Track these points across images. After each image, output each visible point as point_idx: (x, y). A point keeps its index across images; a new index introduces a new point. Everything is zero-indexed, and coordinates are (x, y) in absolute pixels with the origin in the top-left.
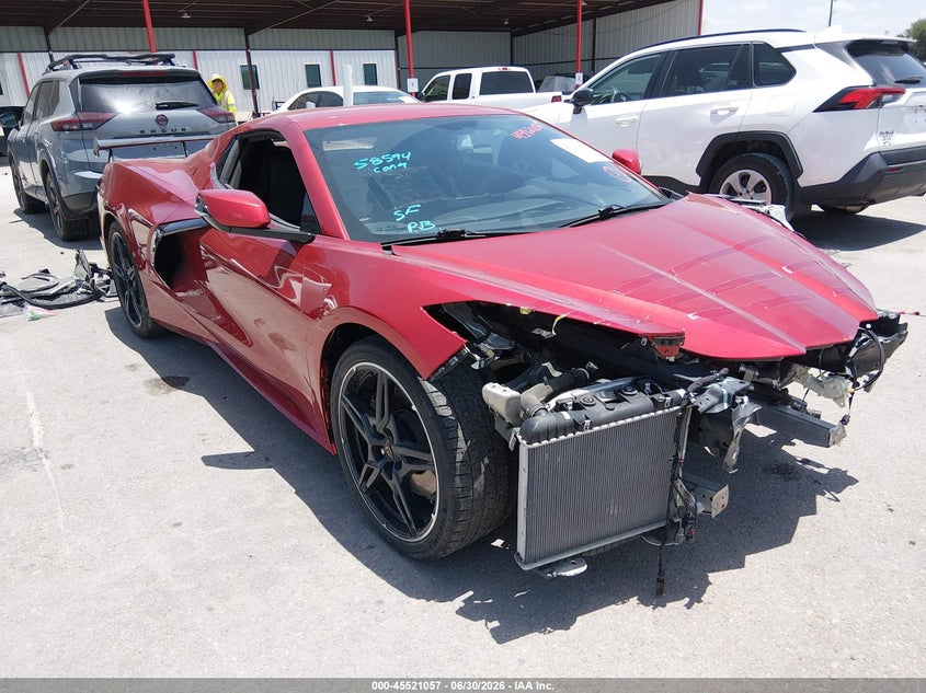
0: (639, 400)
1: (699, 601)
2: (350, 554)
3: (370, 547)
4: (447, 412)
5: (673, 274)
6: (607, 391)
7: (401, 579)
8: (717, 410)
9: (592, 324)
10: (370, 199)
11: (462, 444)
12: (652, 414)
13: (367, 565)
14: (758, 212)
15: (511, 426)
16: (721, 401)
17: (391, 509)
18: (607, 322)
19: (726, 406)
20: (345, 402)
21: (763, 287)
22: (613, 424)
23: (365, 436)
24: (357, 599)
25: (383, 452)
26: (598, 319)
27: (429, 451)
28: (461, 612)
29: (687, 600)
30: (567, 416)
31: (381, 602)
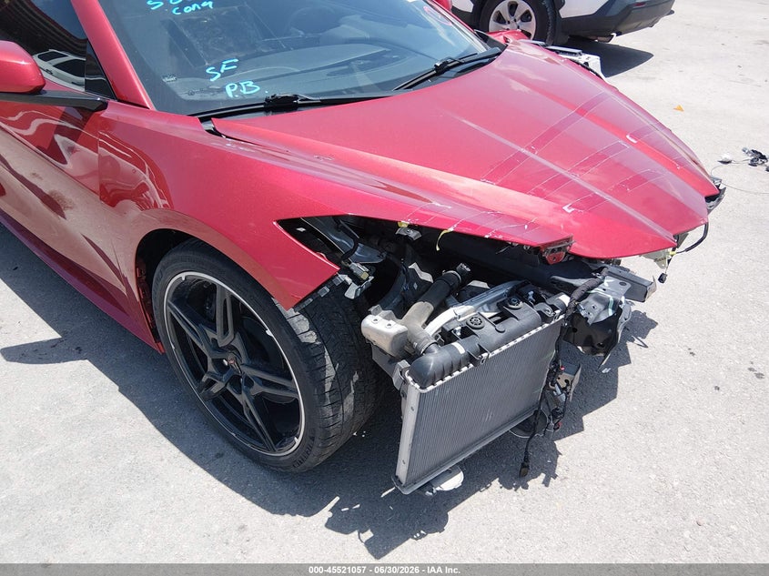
0: (525, 313)
1: (555, 477)
2: (199, 468)
3: (219, 455)
4: (311, 338)
5: (533, 151)
6: (489, 303)
7: (261, 493)
8: (603, 318)
9: (483, 238)
10: (173, 51)
11: (330, 372)
12: (540, 328)
13: (220, 480)
14: (578, 64)
15: (393, 360)
16: (606, 308)
17: (237, 414)
18: (498, 233)
19: (611, 313)
20: (172, 309)
21: (618, 164)
22: (504, 348)
23: (203, 349)
24: (216, 527)
25: (226, 363)
26: (488, 230)
27: (291, 378)
28: (331, 525)
29: (543, 476)
30: (460, 348)
31: (243, 528)
